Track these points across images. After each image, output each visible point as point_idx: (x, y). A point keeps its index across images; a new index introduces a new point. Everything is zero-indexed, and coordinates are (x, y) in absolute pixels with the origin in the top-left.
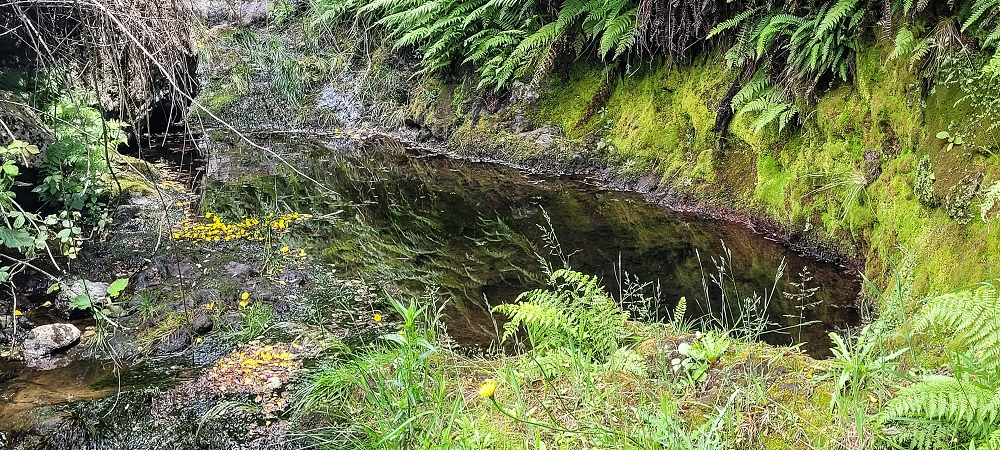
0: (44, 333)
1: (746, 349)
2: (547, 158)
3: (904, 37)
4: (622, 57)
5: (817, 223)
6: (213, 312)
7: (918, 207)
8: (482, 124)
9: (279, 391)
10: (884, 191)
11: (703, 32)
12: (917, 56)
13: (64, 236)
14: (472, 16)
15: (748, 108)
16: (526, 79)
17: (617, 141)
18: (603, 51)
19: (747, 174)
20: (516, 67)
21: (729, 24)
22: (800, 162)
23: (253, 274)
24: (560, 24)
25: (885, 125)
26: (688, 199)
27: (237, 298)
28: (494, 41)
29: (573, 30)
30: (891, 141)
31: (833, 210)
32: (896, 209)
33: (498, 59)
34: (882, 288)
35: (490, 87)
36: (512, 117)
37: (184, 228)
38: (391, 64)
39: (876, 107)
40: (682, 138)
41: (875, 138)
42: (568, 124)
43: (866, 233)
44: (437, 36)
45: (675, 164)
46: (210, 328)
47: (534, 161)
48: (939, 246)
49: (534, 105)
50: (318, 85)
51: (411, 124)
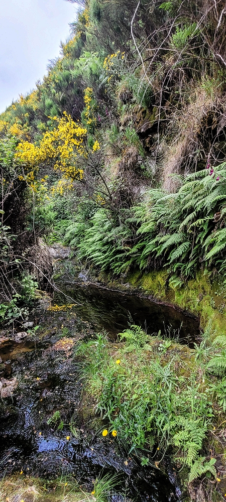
0: (19, 334)
1: (175, 345)
2: (128, 290)
3: (206, 271)
4: (145, 269)
5: (189, 308)
6: (56, 330)
7: (211, 308)
8: (114, 282)
9: (70, 350)
10: (204, 303)
11: (162, 265)
12: (209, 276)
13: (25, 313)
14: (112, 259)
15: (173, 282)
16: (124, 272)
17: (144, 287)
18: (140, 267)
19: (173, 296)
20: (122, 270)
21: (167, 264)
22: (184, 295)
23: (65, 320)
24: (131, 261)
25: (203, 288)
26: (160, 301)
27: (61, 326)
28: (117, 264)
29: (133, 262)
30: (205, 292)
31: (192, 305)
32: (206, 308)
33: (117, 268)
34: (204, 326)
35: (115, 274)
36: (121, 281)
37: (49, 307)
38: (94, 268)
39: (201, 284)
40: (158, 287)
41: (201, 291)
42: (133, 283)
43: (200, 312)
44: (104, 263)
45: (157, 292)
46: (55, 334)
47: (125, 291)
48: (217, 318)
49: (125, 278)
50: (79, 272)
51: (98, 282)
